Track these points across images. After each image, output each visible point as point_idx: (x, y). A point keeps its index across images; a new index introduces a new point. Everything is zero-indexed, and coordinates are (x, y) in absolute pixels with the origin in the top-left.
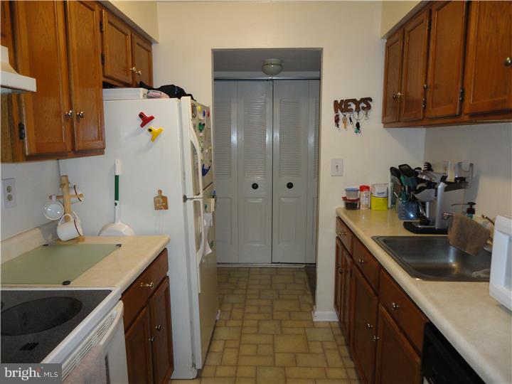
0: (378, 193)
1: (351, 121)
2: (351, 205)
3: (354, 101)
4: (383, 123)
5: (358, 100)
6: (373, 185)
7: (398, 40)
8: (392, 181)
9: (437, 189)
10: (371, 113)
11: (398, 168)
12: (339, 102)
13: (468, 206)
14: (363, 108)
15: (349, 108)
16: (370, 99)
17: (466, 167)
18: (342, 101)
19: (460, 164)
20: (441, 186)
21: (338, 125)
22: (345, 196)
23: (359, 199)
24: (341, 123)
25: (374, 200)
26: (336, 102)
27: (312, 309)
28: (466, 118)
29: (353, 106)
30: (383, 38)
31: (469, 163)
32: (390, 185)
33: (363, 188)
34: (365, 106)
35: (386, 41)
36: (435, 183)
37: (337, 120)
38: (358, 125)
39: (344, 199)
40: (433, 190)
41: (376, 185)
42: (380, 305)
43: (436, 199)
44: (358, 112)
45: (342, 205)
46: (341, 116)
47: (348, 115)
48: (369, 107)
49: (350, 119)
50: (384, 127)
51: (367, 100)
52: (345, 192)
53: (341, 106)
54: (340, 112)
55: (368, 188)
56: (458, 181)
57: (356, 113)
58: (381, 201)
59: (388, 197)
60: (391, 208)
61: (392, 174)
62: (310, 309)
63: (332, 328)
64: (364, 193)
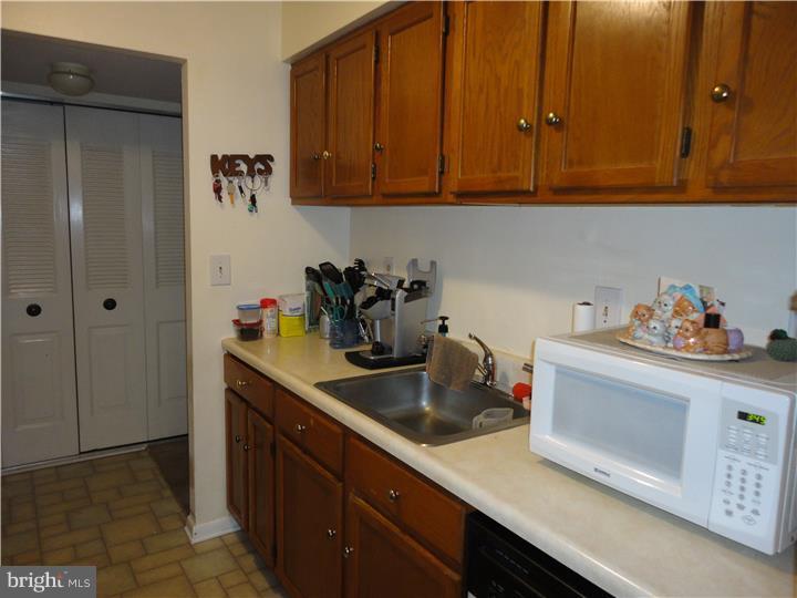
0: (291, 310)
1: (242, 192)
2: (249, 332)
3: (245, 158)
4: (291, 196)
5: (252, 157)
6: (281, 297)
7: (316, 68)
8: (308, 289)
9: (394, 300)
10: (273, 179)
11: (318, 268)
12: (220, 158)
13: (440, 322)
14: (260, 171)
15: (237, 169)
16: (270, 158)
17: (424, 266)
18: (224, 156)
19: (414, 262)
20: (399, 295)
21: (220, 198)
22: (237, 318)
23: (261, 322)
24: (224, 193)
25: (283, 321)
26: (214, 158)
27: (185, 523)
28: (451, 198)
29: (244, 167)
30: (286, 61)
31: (430, 260)
32: (306, 294)
33: (266, 303)
34: (263, 168)
35: (290, 67)
36: (390, 291)
37: (217, 190)
38: (253, 199)
39: (236, 322)
40: (389, 302)
41: (287, 296)
42: (351, 496)
43: (394, 315)
44: (253, 177)
45: (231, 333)
46: (224, 182)
47: (236, 181)
48: (268, 171)
49: (240, 188)
50: (293, 204)
51: (266, 159)
52: (237, 311)
53: (224, 166)
54: (221, 174)
55: (273, 302)
56: (416, 286)
57: (249, 180)
58: (296, 321)
59: (304, 315)
60: (310, 331)
61: (308, 278)
62: (179, 524)
63: (227, 546)
64: (268, 312)
